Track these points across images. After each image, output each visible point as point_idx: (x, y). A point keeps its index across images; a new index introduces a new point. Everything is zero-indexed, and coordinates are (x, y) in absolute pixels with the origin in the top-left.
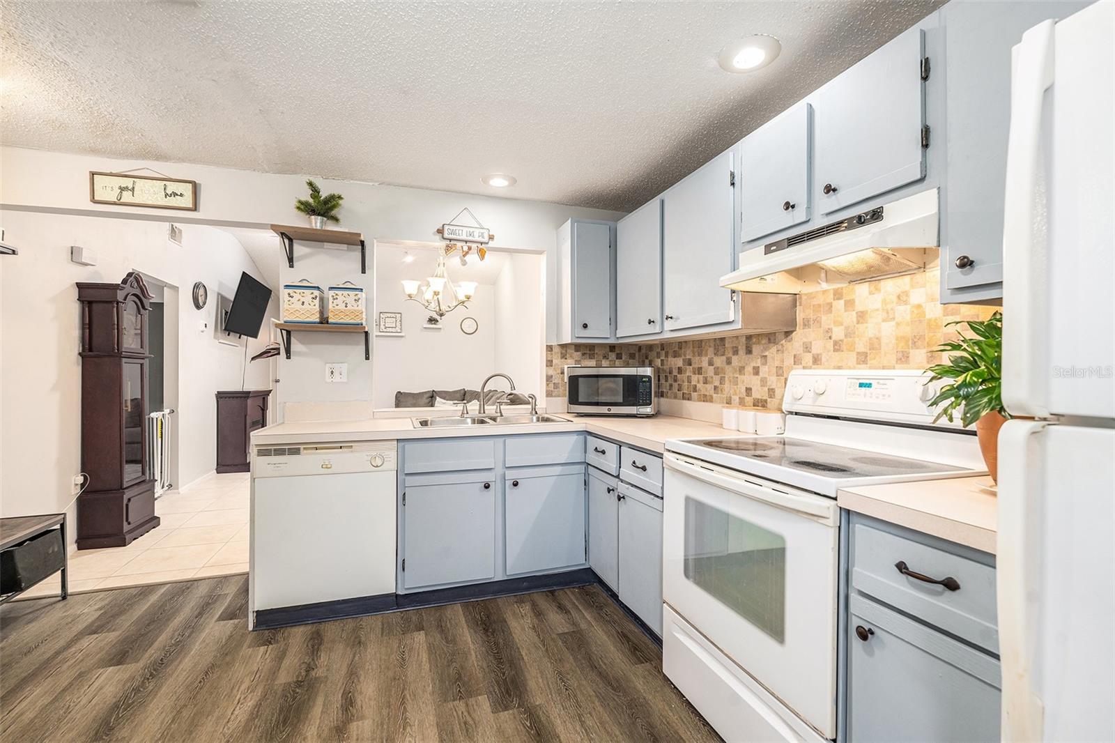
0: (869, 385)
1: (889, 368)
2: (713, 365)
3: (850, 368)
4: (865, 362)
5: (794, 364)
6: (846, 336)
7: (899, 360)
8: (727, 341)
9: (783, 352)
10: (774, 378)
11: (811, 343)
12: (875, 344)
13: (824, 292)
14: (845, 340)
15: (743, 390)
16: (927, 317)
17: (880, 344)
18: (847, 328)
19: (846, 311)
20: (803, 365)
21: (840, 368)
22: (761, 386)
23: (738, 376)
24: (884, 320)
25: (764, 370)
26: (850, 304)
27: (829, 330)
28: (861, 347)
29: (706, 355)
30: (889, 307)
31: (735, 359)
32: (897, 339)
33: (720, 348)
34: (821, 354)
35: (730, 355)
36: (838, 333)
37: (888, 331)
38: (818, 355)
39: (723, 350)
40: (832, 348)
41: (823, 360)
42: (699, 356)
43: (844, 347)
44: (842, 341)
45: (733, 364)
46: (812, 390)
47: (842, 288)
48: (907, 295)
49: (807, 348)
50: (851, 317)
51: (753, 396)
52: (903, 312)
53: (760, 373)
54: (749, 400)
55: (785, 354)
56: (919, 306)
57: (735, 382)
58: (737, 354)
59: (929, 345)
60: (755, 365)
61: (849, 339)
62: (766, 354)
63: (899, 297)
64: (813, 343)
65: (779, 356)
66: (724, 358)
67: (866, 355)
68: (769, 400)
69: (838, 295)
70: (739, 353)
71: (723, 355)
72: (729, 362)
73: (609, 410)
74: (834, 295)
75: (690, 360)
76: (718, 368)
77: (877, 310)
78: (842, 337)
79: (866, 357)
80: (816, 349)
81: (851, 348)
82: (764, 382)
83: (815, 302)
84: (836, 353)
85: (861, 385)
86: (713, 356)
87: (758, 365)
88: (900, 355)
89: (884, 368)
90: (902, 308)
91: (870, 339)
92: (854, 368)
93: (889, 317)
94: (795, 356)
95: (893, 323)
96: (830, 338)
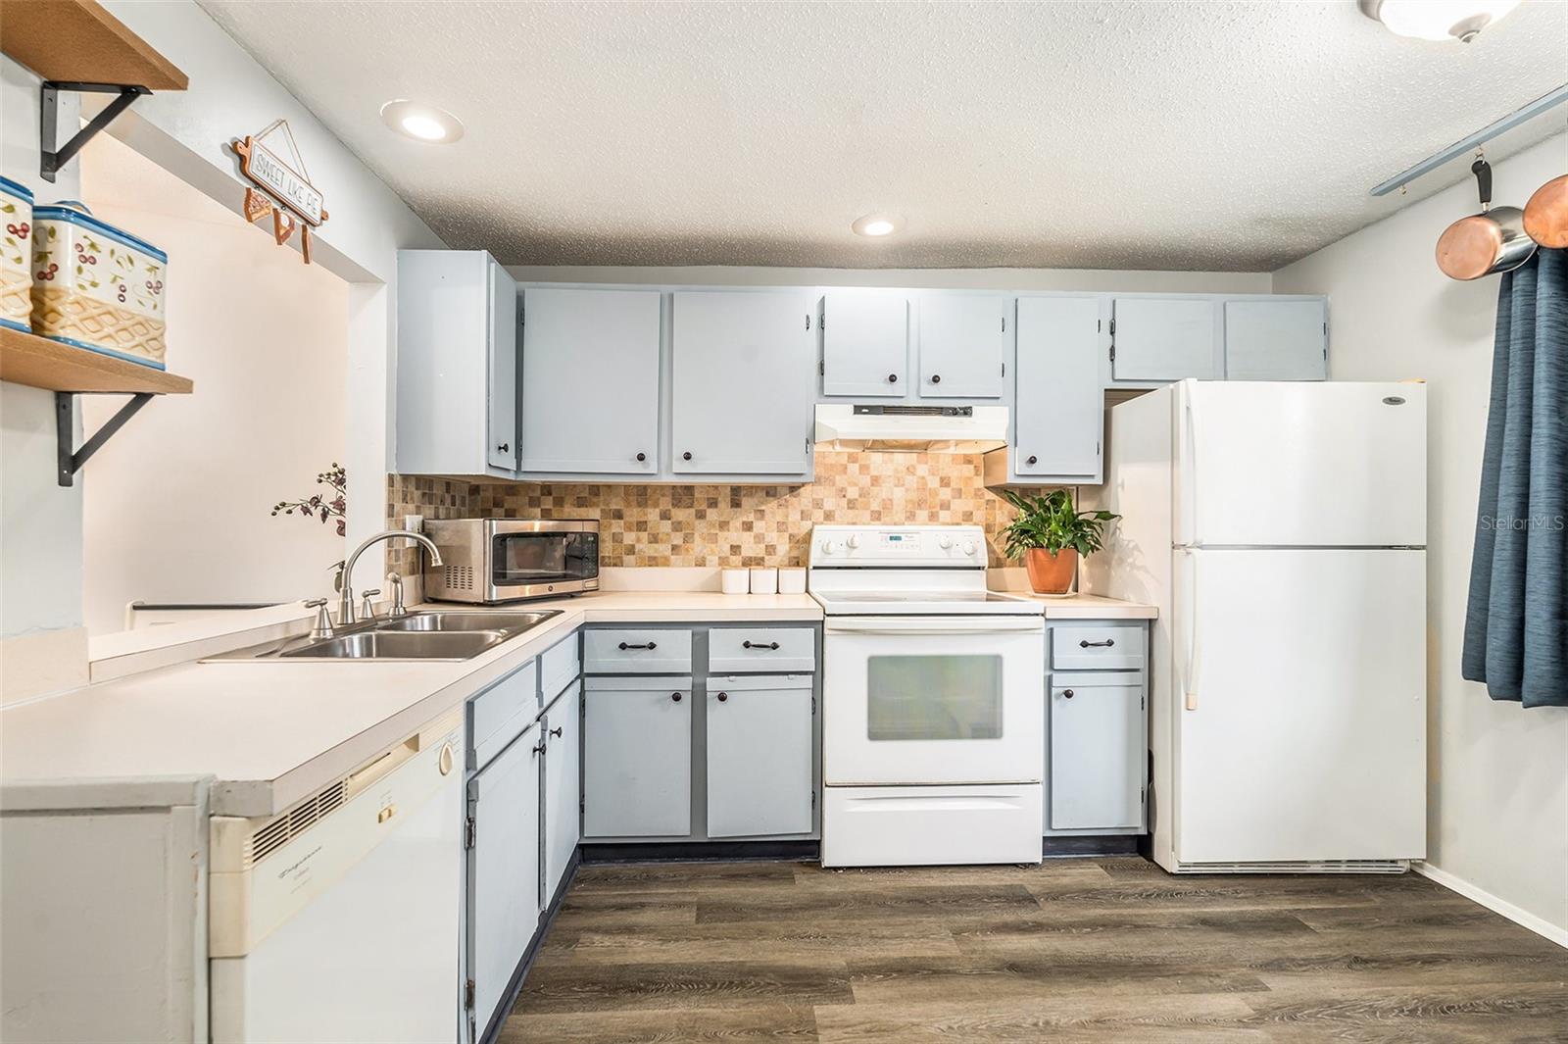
0: (898, 538)
1: (900, 524)
2: (670, 519)
3: (864, 524)
4: (879, 519)
5: (802, 519)
6: (860, 496)
7: (907, 518)
8: (696, 490)
9: (787, 507)
10: (775, 534)
11: (822, 500)
12: (887, 504)
13: (838, 453)
14: (860, 500)
15: (727, 549)
16: (929, 486)
17: (892, 505)
18: (862, 489)
19: (860, 473)
20: (813, 520)
21: (854, 524)
22: (755, 543)
23: (717, 532)
24: (896, 486)
25: (759, 526)
26: (864, 468)
27: (843, 489)
28: (875, 506)
29: (656, 505)
30: (900, 475)
31: (712, 515)
32: (906, 502)
33: (685, 498)
34: (834, 511)
35: (704, 507)
36: (853, 493)
37: (899, 494)
38: (830, 512)
39: (690, 501)
40: (846, 506)
41: (836, 516)
42: (639, 505)
43: (858, 505)
44: (856, 500)
45: (708, 518)
46: (844, 544)
47: (857, 453)
48: (915, 468)
49: (818, 504)
50: (866, 480)
51: (743, 554)
52: (911, 481)
53: (754, 529)
54: (736, 560)
55: (790, 510)
56: (923, 478)
57: (714, 539)
58: (716, 506)
59: (930, 507)
60: (745, 519)
61: (863, 499)
62: (763, 508)
63: (908, 469)
64: (825, 500)
65: (782, 511)
66: (692, 511)
67: (879, 513)
68: (767, 558)
69: (853, 459)
70: (719, 505)
71: (691, 507)
72: (701, 515)
73: (550, 589)
74: (849, 458)
75: (619, 511)
76: (680, 523)
77: (890, 476)
78: (857, 496)
79: (880, 514)
80: (828, 505)
81: (866, 507)
82: (759, 538)
83: (828, 461)
84: (850, 511)
85: (891, 538)
86: (670, 507)
87: (750, 520)
88: (908, 514)
89: (895, 524)
90: (910, 477)
91: (883, 500)
92: (869, 524)
93: (899, 483)
94: (802, 512)
95: (903, 489)
96: (844, 496)
